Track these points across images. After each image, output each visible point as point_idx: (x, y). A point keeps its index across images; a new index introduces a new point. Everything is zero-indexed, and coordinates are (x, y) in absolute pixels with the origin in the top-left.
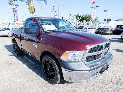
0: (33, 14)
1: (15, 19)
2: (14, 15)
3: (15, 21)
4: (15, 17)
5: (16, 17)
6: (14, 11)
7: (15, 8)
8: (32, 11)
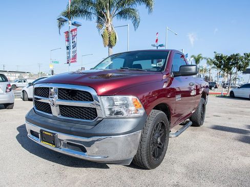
0: (111, 48)
1: (68, 57)
2: (68, 48)
3: (68, 63)
4: (69, 53)
5: (71, 52)
6: (68, 37)
7: (71, 31)
8: (110, 41)
